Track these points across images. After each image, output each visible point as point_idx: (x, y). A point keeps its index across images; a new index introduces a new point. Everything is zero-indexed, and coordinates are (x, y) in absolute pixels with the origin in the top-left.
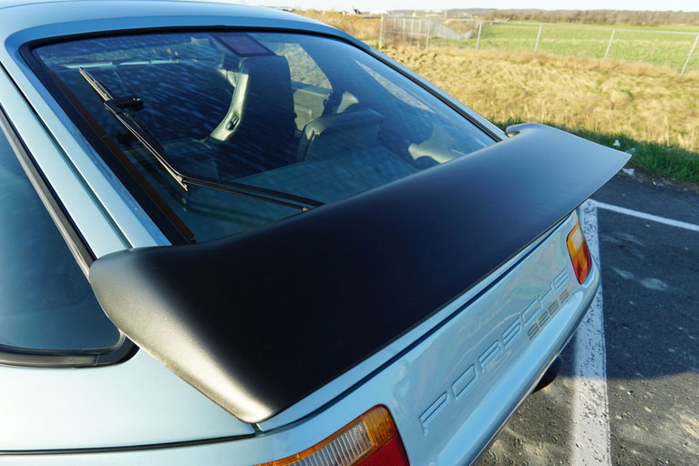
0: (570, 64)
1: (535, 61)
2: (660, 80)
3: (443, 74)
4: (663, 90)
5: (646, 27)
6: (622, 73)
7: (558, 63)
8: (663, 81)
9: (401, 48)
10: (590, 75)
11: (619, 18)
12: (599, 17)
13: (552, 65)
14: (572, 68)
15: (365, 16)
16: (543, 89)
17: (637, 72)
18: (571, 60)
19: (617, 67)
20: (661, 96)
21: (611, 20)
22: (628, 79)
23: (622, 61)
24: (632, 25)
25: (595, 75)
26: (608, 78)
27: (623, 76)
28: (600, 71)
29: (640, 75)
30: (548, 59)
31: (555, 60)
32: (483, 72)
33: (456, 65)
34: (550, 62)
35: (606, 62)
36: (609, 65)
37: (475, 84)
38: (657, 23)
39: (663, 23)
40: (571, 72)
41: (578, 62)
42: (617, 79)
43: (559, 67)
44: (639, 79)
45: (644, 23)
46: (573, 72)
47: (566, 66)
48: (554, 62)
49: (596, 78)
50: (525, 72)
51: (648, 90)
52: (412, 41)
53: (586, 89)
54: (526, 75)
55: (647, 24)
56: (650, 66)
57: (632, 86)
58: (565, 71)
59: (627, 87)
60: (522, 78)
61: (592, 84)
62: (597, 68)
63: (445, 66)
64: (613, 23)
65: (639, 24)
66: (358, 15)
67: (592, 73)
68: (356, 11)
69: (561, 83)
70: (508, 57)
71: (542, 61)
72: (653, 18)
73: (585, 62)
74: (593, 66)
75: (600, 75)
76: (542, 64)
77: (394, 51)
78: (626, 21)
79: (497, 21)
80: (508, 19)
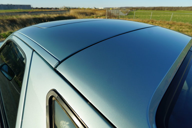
0: (160, 23)
1: (150, 22)
2: (187, 27)
4: (188, 30)
6: (176, 25)
7: (157, 22)
8: (188, 27)
10: (167, 26)
11: (166, 9)
12: (160, 9)
13: (155, 23)
14: (161, 24)
15: (97, 9)
17: (179, 24)
18: (161, 21)
19: (174, 23)
20: (187, 31)
21: (163, 9)
22: (178, 27)
23: (175, 22)
25: (168, 26)
26: (172, 26)
27: (176, 26)
28: (169, 25)
29: (181, 25)
30: (154, 21)
35: (170, 22)
36: (172, 23)
38: (176, 10)
39: (177, 10)
40: (161, 25)
41: (163, 22)
42: (175, 27)
43: (157, 24)
44: (181, 27)
45: (172, 10)
46: (162, 25)
47: (159, 23)
48: (156, 22)
49: (168, 27)
51: (184, 30)
52: (115, 16)
56: (183, 23)
57: (179, 29)
58: (159, 25)
59: (178, 29)
62: (168, 24)
64: (164, 10)
65: (171, 10)
66: (96, 9)
67: (167, 25)
68: (95, 8)
70: (143, 21)
72: (174, 9)
73: (165, 22)
74: (167, 23)
75: (169, 26)
76: (152, 23)
78: (168, 10)
79: (133, 10)
80: (136, 10)
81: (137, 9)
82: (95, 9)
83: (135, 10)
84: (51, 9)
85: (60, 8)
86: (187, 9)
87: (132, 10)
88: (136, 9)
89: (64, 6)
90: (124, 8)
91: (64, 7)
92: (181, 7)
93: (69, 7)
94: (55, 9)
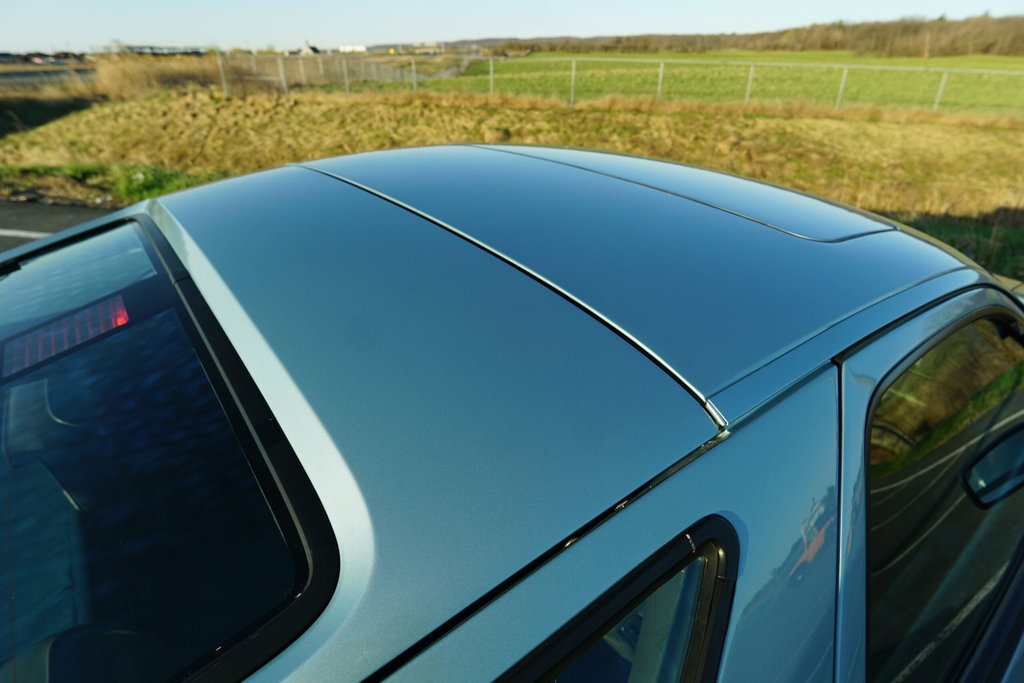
1: (418, 102)
2: (546, 113)
3: (297, 128)
4: (543, 125)
5: (694, 54)
8: (548, 115)
9: (250, 99)
10: (472, 115)
12: (640, 44)
16: (415, 135)
17: (526, 106)
21: (652, 46)
22: (512, 115)
24: (677, 52)
25: (478, 114)
26: (491, 116)
27: (508, 112)
28: (485, 109)
30: (433, 98)
31: (440, 99)
32: (349, 121)
33: (316, 115)
34: (435, 102)
36: (498, 101)
37: (335, 136)
38: (703, 50)
42: (501, 116)
44: (524, 115)
45: (690, 49)
46: (456, 113)
49: (478, 117)
50: (399, 116)
51: (529, 126)
52: (268, 87)
53: (463, 131)
54: (398, 121)
55: (693, 51)
57: (512, 123)
58: (447, 112)
59: (507, 126)
60: (394, 124)
61: (470, 125)
62: (483, 106)
63: (302, 118)
64: (656, 51)
65: (685, 50)
67: (476, 111)
68: (315, 50)
69: (437, 127)
71: (426, 101)
72: (703, 44)
74: (480, 103)
75: (483, 114)
76: (424, 106)
77: (240, 103)
78: (670, 48)
79: (511, 53)
80: (528, 51)
81: (533, 47)
82: (311, 52)
83: (523, 53)
84: (27, 59)
85: (93, 55)
86: (750, 45)
87: (506, 55)
88: (526, 48)
89: (116, 41)
90: (474, 47)
91: (115, 49)
92: (733, 36)
93: (151, 48)
94: (52, 60)
